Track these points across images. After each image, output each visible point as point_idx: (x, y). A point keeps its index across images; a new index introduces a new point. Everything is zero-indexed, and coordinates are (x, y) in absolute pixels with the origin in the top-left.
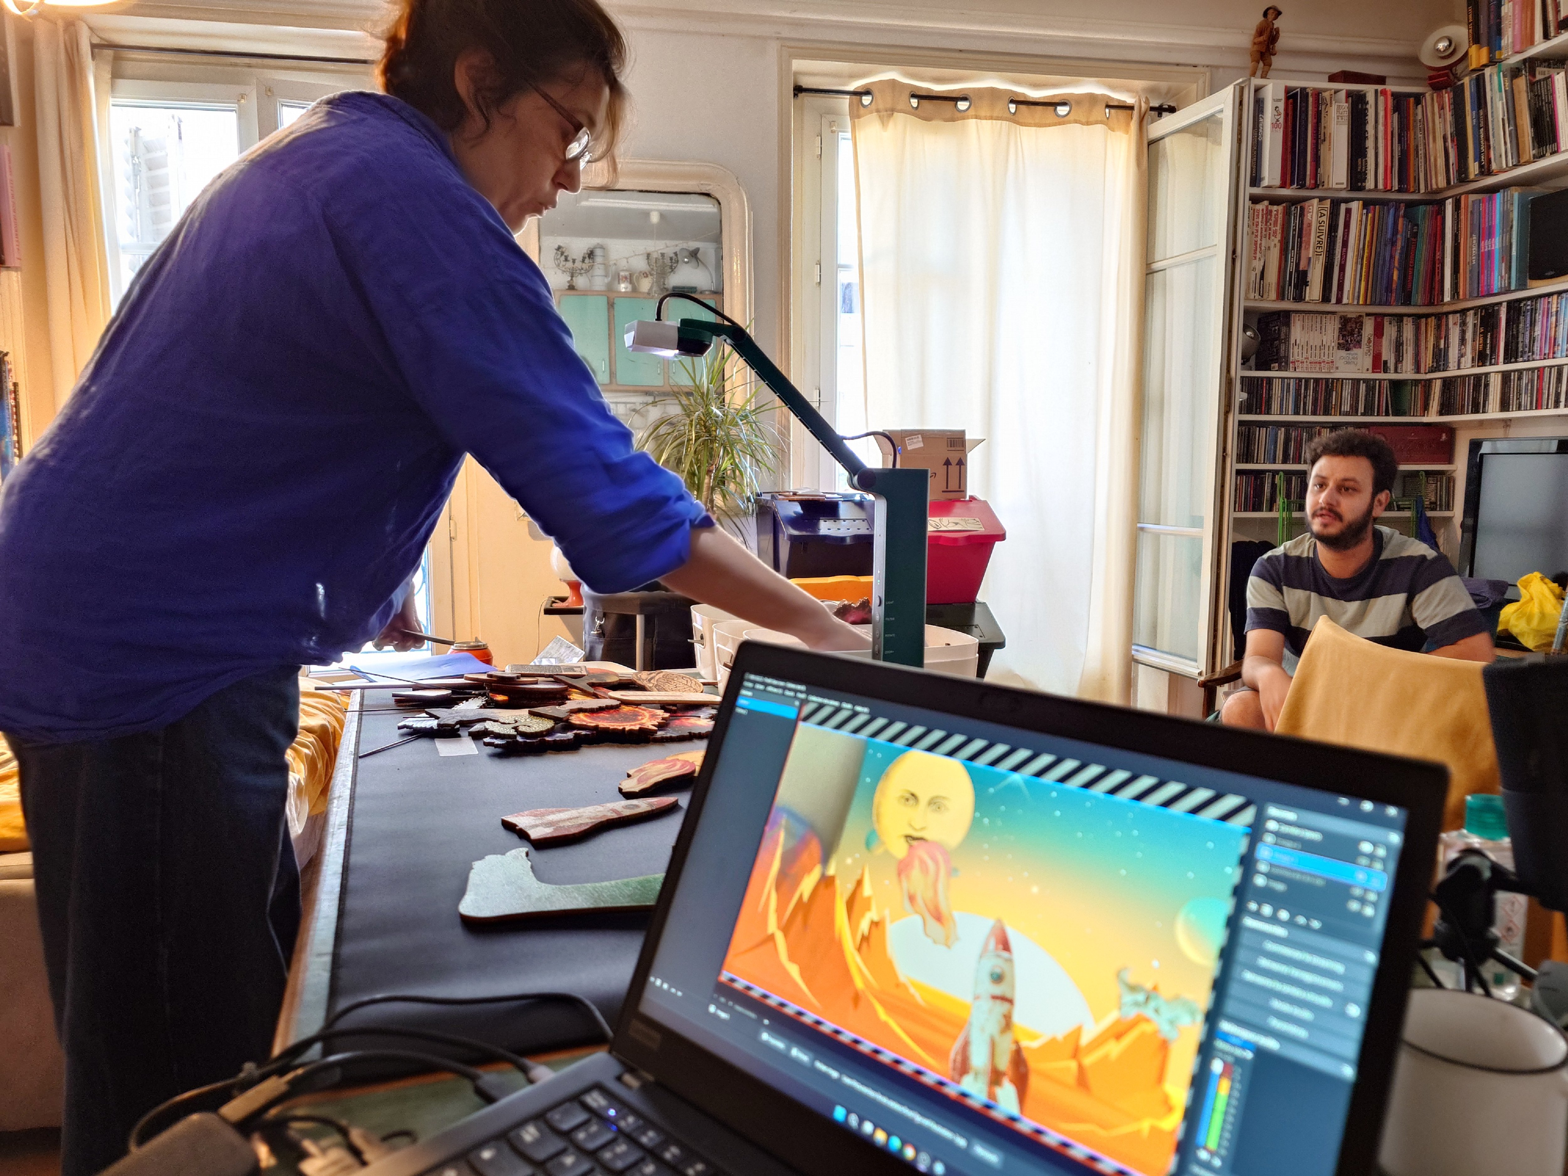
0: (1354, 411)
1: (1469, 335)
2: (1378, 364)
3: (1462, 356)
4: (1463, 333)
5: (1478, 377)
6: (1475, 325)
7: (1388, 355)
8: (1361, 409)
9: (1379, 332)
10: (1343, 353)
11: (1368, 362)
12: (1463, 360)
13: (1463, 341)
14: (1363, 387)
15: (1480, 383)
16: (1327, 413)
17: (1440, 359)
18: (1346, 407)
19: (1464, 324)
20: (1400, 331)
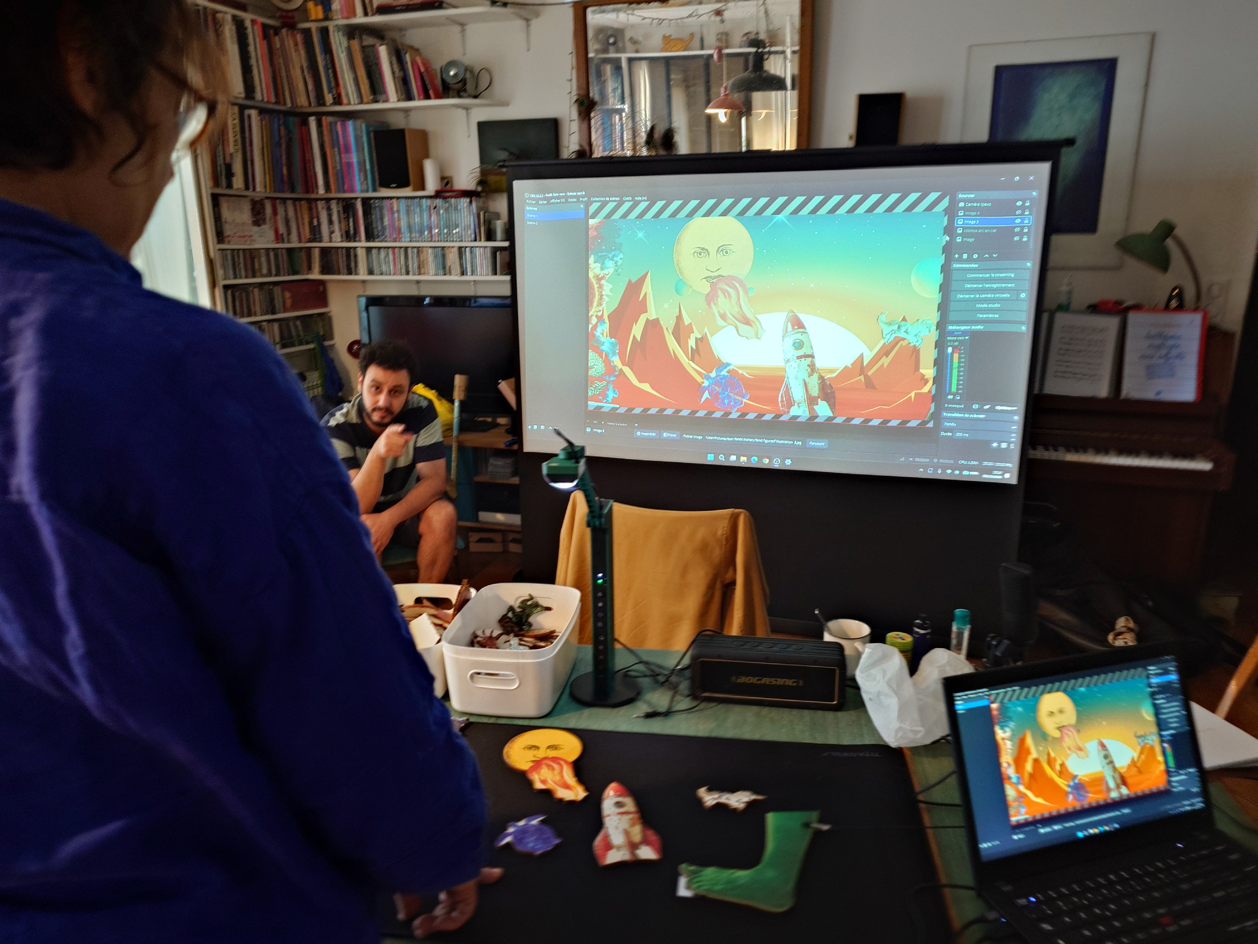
0: (270, 274)
1: (335, 218)
2: (279, 238)
3: (332, 232)
4: (330, 216)
5: (348, 249)
6: (339, 212)
7: (282, 230)
8: (274, 272)
9: (275, 212)
10: (256, 229)
11: (271, 235)
12: (333, 235)
13: (331, 222)
14: (272, 254)
15: (349, 253)
16: (254, 276)
17: (315, 234)
18: (265, 271)
19: (329, 209)
20: (286, 211)
